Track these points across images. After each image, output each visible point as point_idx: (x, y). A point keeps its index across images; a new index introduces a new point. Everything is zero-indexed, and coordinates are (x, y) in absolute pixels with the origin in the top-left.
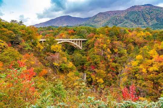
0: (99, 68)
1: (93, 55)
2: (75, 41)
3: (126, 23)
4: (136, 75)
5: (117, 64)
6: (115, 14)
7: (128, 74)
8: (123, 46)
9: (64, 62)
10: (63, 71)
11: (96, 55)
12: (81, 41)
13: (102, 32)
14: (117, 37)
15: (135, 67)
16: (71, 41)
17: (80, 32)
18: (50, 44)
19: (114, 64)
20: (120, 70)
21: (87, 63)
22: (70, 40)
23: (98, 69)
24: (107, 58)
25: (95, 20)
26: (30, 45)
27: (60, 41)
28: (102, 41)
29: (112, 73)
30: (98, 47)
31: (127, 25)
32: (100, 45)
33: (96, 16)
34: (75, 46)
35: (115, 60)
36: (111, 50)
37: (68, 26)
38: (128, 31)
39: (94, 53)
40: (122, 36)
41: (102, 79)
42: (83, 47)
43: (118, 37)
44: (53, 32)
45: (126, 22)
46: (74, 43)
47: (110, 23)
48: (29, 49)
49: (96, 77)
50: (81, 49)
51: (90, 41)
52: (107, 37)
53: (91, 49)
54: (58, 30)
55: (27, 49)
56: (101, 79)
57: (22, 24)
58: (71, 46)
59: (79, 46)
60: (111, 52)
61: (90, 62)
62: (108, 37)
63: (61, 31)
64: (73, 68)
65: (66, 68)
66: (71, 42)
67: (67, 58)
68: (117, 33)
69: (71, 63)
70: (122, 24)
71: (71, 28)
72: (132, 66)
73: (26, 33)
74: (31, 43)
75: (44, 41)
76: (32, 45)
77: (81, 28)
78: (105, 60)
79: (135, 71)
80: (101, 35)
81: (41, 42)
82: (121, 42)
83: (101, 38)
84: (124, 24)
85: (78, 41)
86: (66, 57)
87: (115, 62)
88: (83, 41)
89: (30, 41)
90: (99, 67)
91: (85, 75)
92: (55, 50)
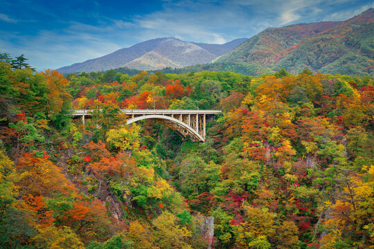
0: (255, 201)
1: (239, 161)
2: (185, 116)
3: (351, 59)
4: (366, 227)
5: (312, 191)
6: (316, 32)
7: (343, 222)
8: (332, 134)
9: (143, 182)
10: (141, 208)
11: (246, 160)
12: (201, 116)
13: (268, 89)
14: (313, 105)
15: (364, 200)
16: (170, 115)
17: (199, 89)
18: (104, 126)
19: (303, 191)
20: (320, 208)
21: (219, 184)
22: (169, 111)
23: (252, 204)
24: (283, 169)
25: (253, 51)
26: (43, 126)
27: (136, 116)
28: (265, 116)
29: (299, 218)
30: (255, 135)
31: (353, 66)
32: (261, 130)
33: (256, 39)
34: (183, 132)
35: (308, 176)
36: (294, 144)
37: (168, 70)
38: (349, 87)
39: (242, 154)
40: (329, 103)
41: (264, 237)
42: (207, 134)
43: (316, 106)
44: (120, 89)
45: (350, 56)
46: (180, 121)
47: (298, 61)
48: (36, 141)
49: (245, 230)
50: (202, 142)
51: (230, 115)
52: (280, 104)
53: (232, 142)
54: (137, 81)
55: (29, 138)
56: (262, 237)
57: (24, 65)
58: (171, 130)
59: (196, 132)
60: (294, 152)
61: (229, 181)
62: (287, 106)
63: (143, 84)
64: (173, 200)
65: (151, 200)
66: (172, 119)
67: (155, 168)
68: (315, 90)
69: (168, 186)
70: (336, 63)
71: (175, 75)
72: (355, 198)
73: (33, 90)
74: (46, 121)
75: (87, 117)
76: (47, 128)
77: (205, 78)
78: (277, 174)
79: (364, 212)
80: (264, 97)
81: (78, 117)
82: (325, 119)
83: (264, 107)
84: (344, 63)
85: (193, 116)
86: (153, 165)
87: (308, 183)
88: (208, 116)
89: (43, 115)
90: (257, 197)
91: (212, 224)
92: (117, 145)
